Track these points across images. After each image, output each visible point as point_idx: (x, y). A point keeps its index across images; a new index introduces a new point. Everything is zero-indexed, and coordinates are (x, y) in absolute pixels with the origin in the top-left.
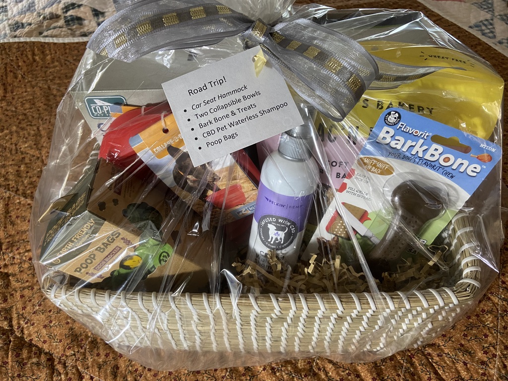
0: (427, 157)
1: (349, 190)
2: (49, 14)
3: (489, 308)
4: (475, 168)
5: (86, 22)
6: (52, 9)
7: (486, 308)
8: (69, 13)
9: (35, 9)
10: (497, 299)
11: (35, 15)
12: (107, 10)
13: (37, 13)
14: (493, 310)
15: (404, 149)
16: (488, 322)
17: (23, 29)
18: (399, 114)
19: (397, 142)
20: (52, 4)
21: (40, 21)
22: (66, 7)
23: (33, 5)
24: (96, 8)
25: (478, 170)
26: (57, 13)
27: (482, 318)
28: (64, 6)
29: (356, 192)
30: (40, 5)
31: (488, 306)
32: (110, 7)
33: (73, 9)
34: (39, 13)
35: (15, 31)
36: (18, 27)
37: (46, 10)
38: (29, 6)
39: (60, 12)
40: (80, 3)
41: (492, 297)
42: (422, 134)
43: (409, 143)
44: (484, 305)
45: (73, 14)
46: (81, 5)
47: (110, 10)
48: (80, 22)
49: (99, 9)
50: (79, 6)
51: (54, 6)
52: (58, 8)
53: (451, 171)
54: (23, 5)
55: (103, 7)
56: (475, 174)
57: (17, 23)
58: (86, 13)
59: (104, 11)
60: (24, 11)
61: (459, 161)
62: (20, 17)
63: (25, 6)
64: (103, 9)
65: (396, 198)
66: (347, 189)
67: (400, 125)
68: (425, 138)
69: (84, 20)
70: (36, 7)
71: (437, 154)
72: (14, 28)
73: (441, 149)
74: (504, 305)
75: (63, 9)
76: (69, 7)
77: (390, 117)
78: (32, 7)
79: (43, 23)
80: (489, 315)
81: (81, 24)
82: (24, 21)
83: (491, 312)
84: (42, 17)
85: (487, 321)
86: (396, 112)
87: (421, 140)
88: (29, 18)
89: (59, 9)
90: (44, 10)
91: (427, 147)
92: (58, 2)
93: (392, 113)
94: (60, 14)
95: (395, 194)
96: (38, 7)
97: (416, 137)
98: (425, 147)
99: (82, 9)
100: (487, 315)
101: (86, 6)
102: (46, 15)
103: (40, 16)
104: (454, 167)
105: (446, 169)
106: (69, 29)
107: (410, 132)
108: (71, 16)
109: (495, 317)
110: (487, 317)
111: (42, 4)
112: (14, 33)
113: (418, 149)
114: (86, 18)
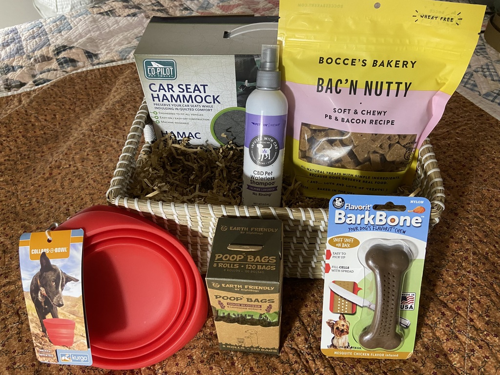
0: (378, 223)
1: (333, 269)
2: (40, 57)
3: (456, 347)
4: (417, 220)
5: (80, 64)
6: (42, 51)
7: (453, 348)
8: (61, 55)
9: (24, 52)
10: (465, 337)
11: (25, 58)
12: (99, 52)
13: (27, 56)
14: (460, 349)
15: (358, 222)
16: (456, 362)
17: (15, 72)
18: (341, 198)
19: (350, 219)
20: (41, 47)
21: (32, 64)
22: (57, 49)
23: (21, 48)
24: (89, 51)
25: (420, 220)
26: (49, 56)
27: (449, 358)
28: (54, 49)
29: (339, 269)
30: (29, 48)
31: (456, 345)
32: (103, 49)
33: (64, 50)
34: (29, 56)
35: (6, 74)
36: (9, 70)
37: (36, 52)
38: (17, 49)
39: (51, 55)
40: (72, 45)
41: (460, 336)
42: (365, 207)
43: (359, 217)
44: (452, 344)
45: (65, 56)
46: (73, 47)
47: (103, 52)
48: (74, 64)
49: (91, 52)
50: (71, 48)
51: (43, 49)
52: (48, 51)
53: (401, 228)
54: (11, 48)
55: (95, 49)
56: (419, 225)
57: (7, 66)
58: (78, 55)
59: (96, 53)
60: (13, 54)
61: (402, 218)
62: (9, 60)
63: (13, 50)
64: (95, 51)
65: (370, 263)
66: (331, 269)
67: (346, 206)
68: (368, 209)
69: (78, 62)
70: (25, 50)
71: (383, 218)
72: (4, 71)
73: (384, 213)
74: (471, 344)
75: (54, 51)
76: (61, 49)
77: (336, 202)
78: (21, 50)
79: (34, 65)
80: (457, 355)
81: (75, 66)
82: (14, 64)
83: (458, 351)
84: (32, 59)
85: (454, 361)
86: (339, 198)
87: (366, 212)
88: (19, 61)
89: (50, 52)
90: (34, 52)
91: (373, 216)
92: (48, 45)
93: (336, 199)
94: (52, 56)
95: (367, 260)
96: (27, 50)
97: (362, 211)
98: (372, 216)
99: (74, 50)
100: (455, 354)
101: (77, 48)
102: (36, 57)
103: (30, 59)
104: (401, 224)
105: (396, 227)
106: (63, 71)
107: (356, 209)
108: (64, 58)
109: (463, 357)
110: (454, 357)
111: (31, 47)
112: (5, 76)
113: (368, 219)
114: (79, 60)
